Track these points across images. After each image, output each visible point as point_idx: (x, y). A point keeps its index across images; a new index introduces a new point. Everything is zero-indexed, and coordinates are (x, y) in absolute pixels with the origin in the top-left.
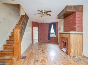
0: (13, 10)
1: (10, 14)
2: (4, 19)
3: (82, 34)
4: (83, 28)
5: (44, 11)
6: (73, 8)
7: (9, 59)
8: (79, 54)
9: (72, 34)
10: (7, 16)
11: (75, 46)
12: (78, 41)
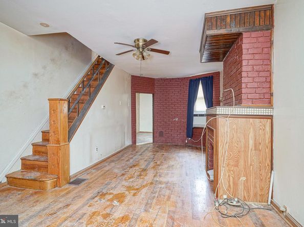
0: (67, 48)
1: (53, 60)
2: (36, 75)
3: (270, 117)
4: (272, 95)
5: (141, 43)
6: (228, 19)
7: (35, 180)
8: (255, 195)
9: (226, 116)
10: (44, 68)
11: (237, 161)
12: (251, 142)
